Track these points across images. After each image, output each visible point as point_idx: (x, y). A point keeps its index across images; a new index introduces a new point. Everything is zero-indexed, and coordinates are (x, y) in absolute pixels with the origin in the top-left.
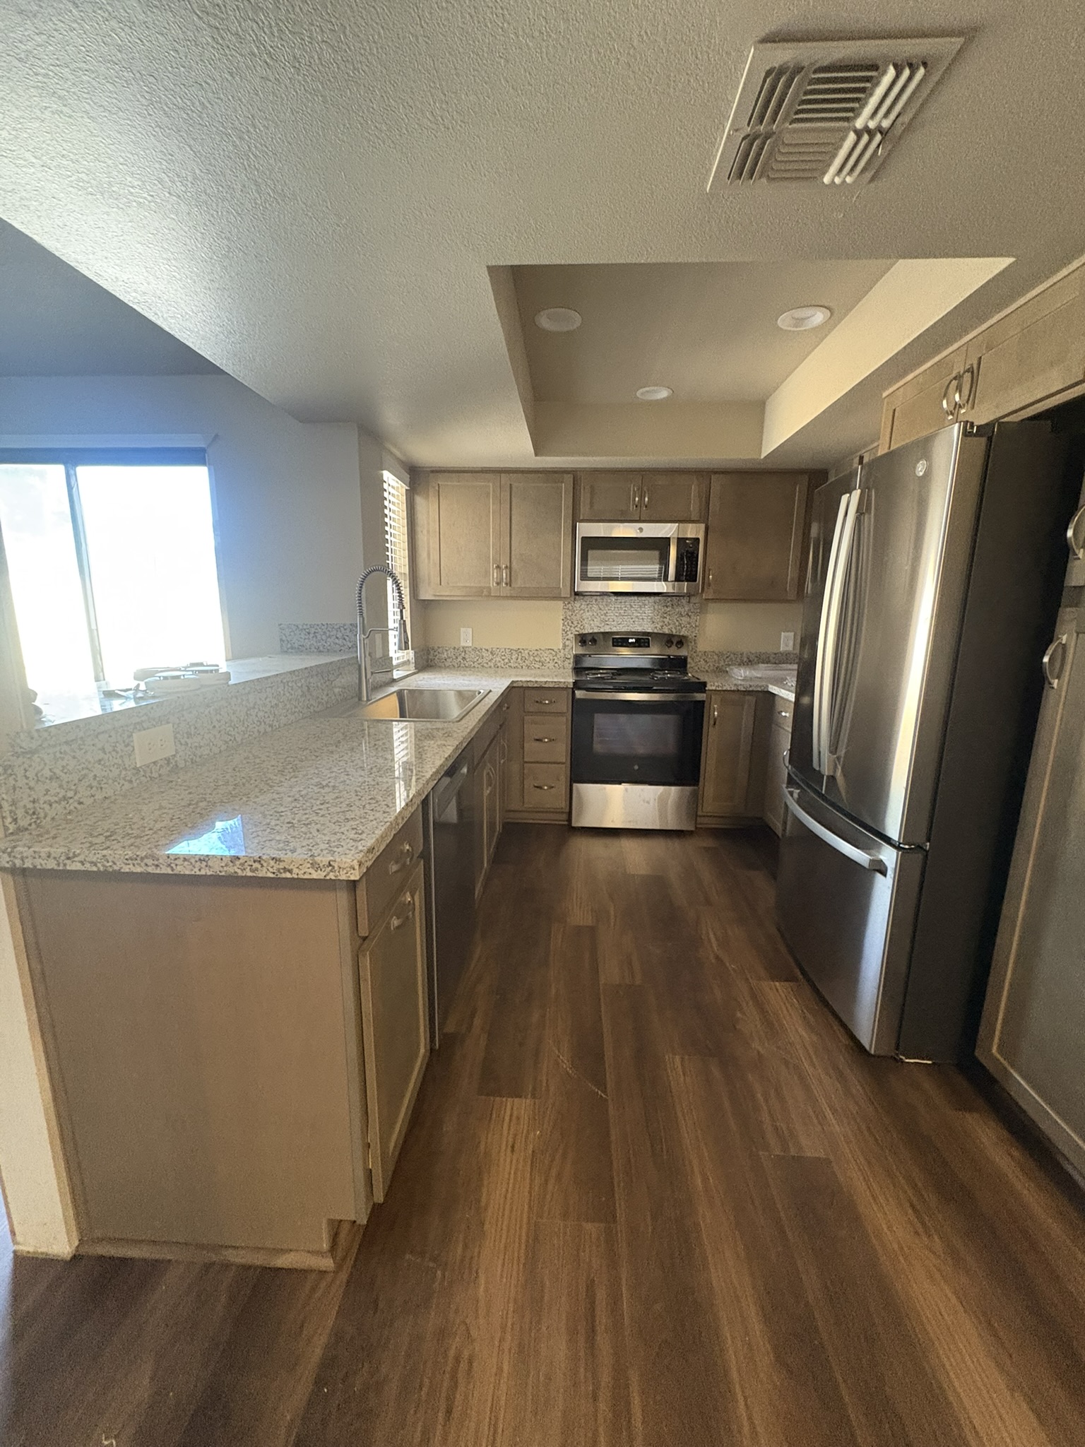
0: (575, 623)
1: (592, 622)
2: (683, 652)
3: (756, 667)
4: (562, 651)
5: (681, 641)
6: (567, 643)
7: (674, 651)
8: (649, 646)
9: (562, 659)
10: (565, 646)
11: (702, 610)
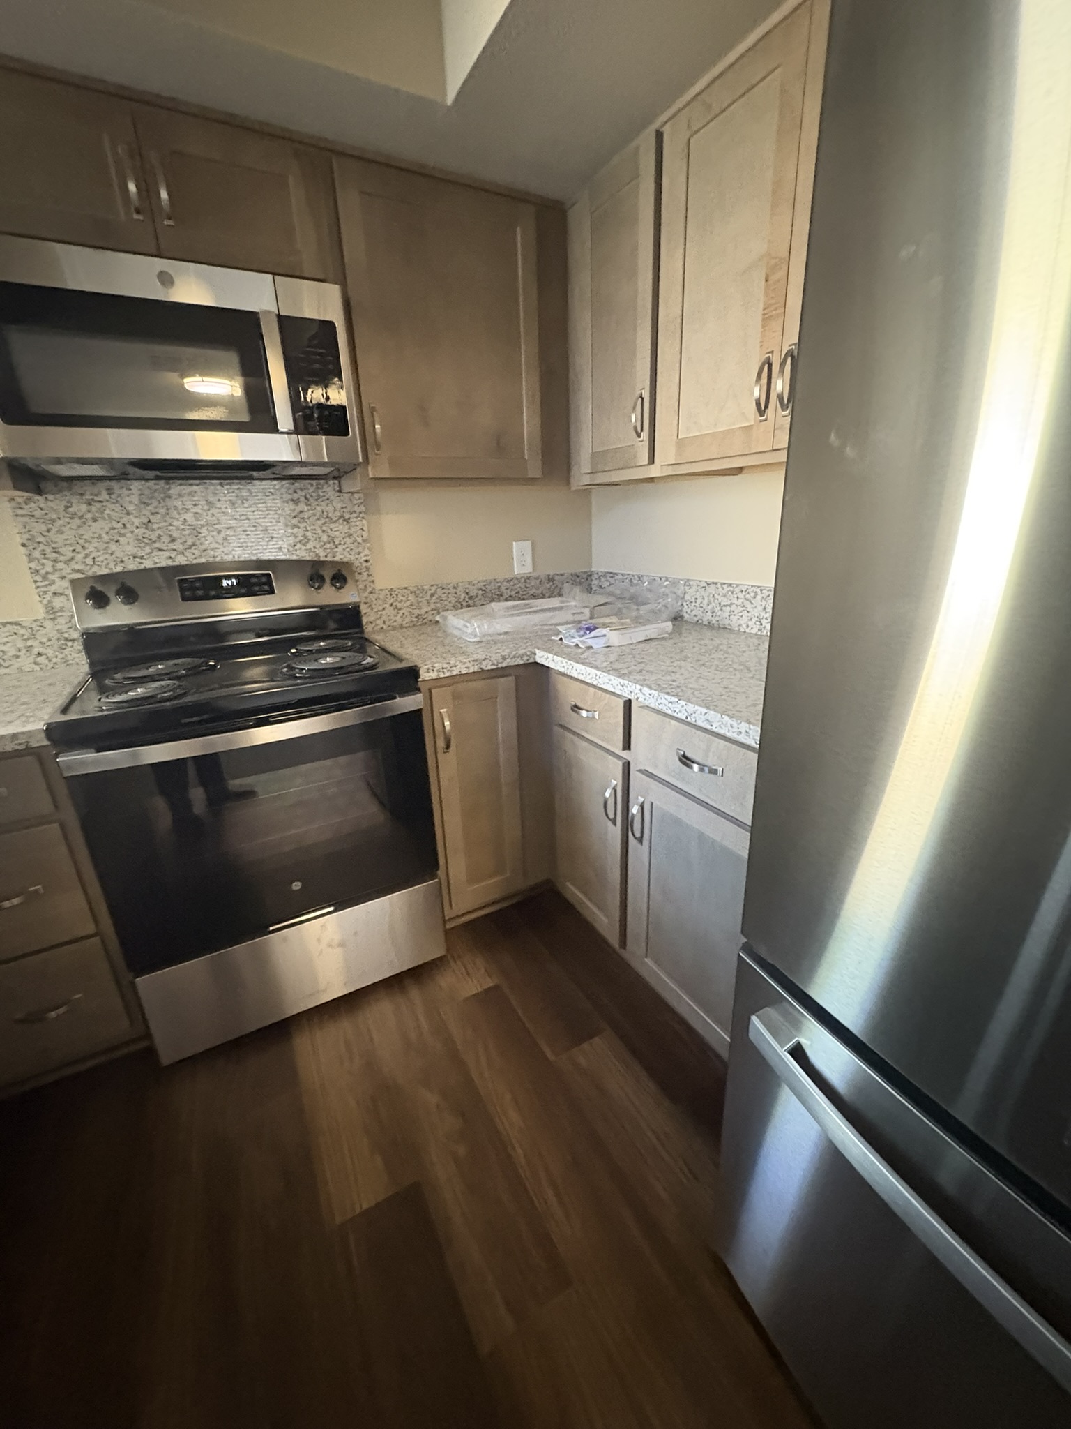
0: (67, 552)
1: (113, 547)
2: (347, 596)
3: (487, 608)
4: (48, 624)
5: (340, 577)
6: (58, 602)
7: (330, 596)
8: (272, 592)
9: (56, 644)
10: (52, 612)
11: (370, 506)
